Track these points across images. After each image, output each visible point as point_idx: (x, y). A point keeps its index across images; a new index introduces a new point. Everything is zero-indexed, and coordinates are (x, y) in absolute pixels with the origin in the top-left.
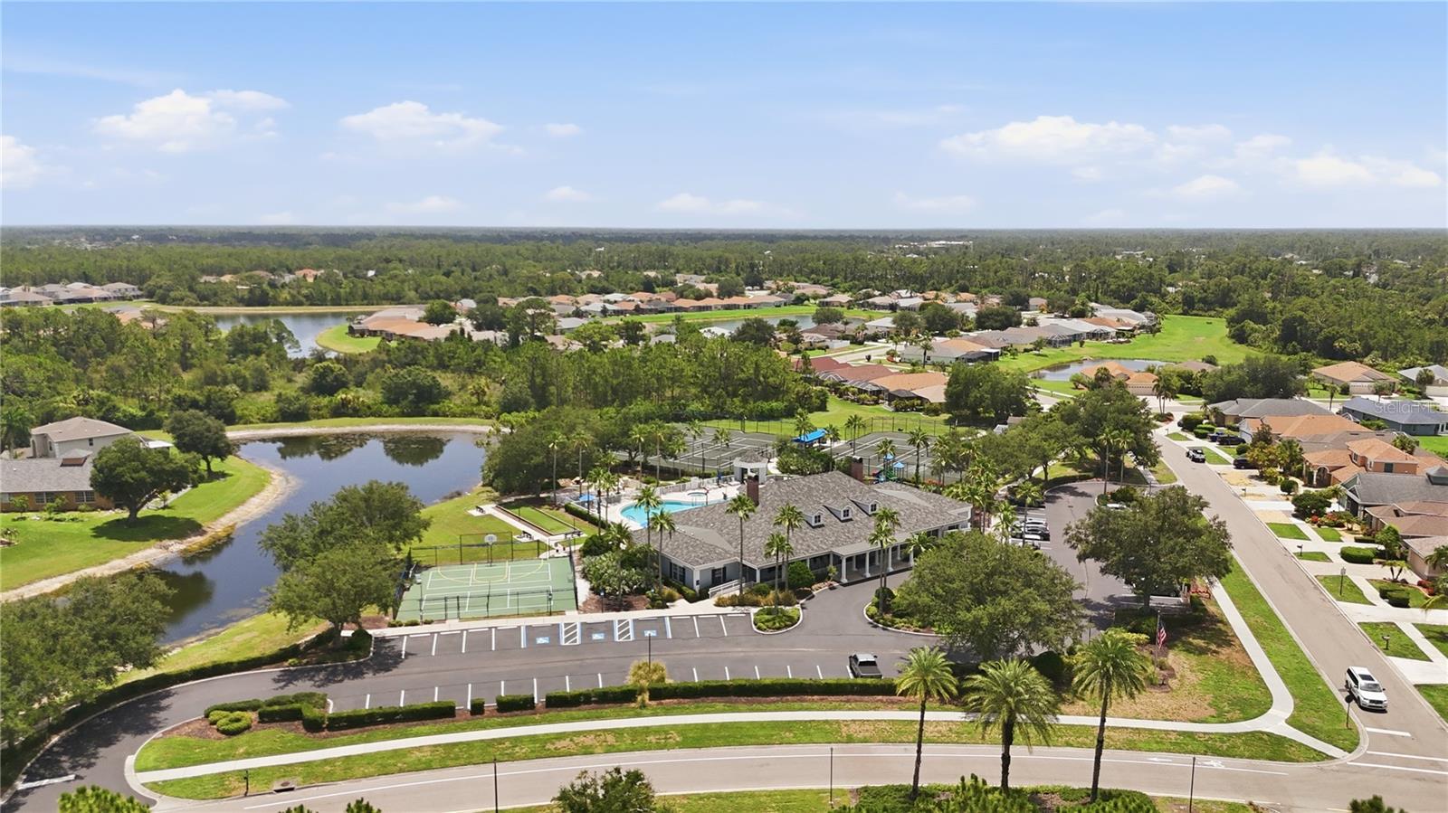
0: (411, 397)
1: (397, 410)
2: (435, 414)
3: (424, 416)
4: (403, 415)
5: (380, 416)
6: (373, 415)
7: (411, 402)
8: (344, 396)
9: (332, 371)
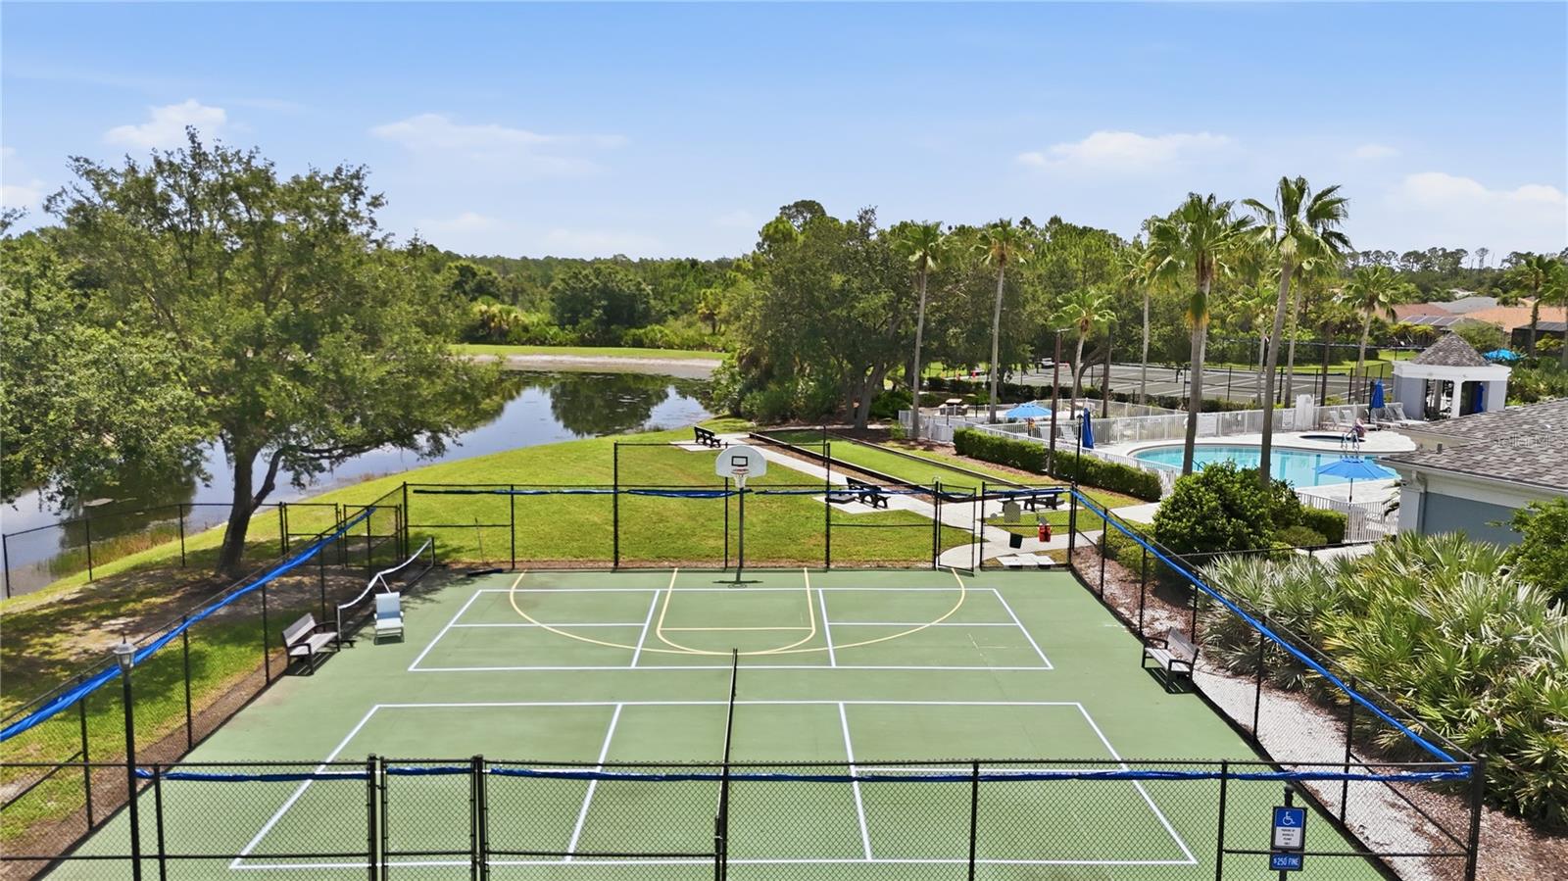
0: (597, 313)
1: (573, 336)
2: (638, 343)
3: (621, 346)
4: (583, 342)
5: (543, 344)
6: (531, 342)
7: (599, 321)
8: (484, 308)
9: (474, 275)
